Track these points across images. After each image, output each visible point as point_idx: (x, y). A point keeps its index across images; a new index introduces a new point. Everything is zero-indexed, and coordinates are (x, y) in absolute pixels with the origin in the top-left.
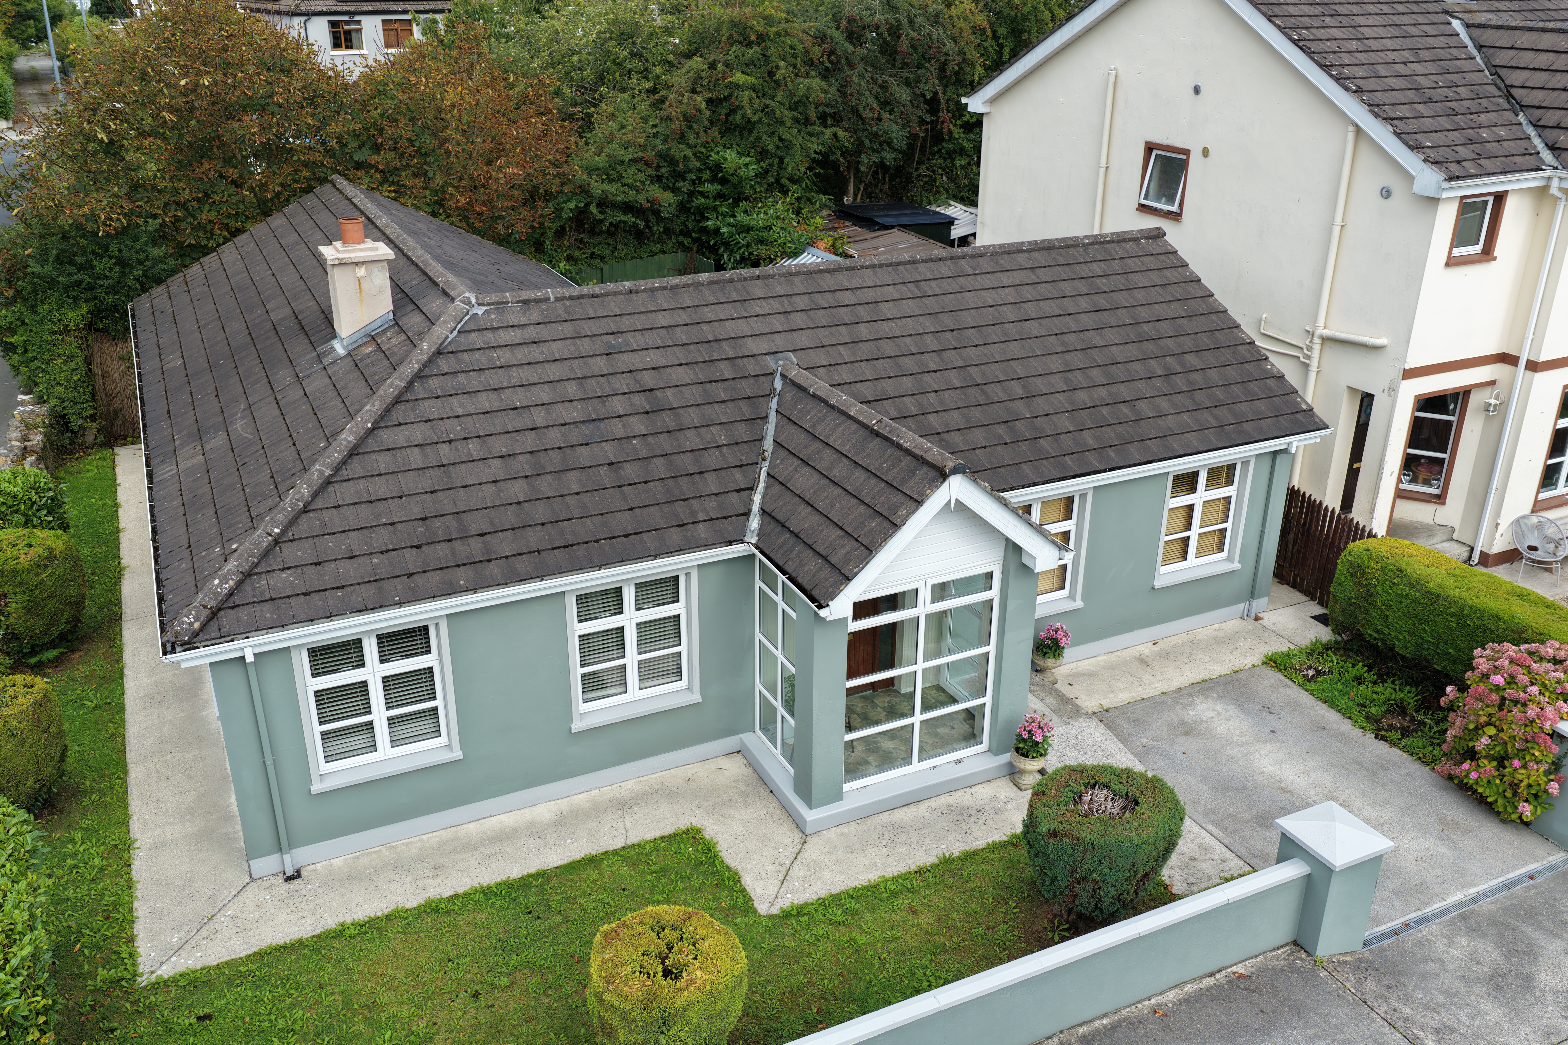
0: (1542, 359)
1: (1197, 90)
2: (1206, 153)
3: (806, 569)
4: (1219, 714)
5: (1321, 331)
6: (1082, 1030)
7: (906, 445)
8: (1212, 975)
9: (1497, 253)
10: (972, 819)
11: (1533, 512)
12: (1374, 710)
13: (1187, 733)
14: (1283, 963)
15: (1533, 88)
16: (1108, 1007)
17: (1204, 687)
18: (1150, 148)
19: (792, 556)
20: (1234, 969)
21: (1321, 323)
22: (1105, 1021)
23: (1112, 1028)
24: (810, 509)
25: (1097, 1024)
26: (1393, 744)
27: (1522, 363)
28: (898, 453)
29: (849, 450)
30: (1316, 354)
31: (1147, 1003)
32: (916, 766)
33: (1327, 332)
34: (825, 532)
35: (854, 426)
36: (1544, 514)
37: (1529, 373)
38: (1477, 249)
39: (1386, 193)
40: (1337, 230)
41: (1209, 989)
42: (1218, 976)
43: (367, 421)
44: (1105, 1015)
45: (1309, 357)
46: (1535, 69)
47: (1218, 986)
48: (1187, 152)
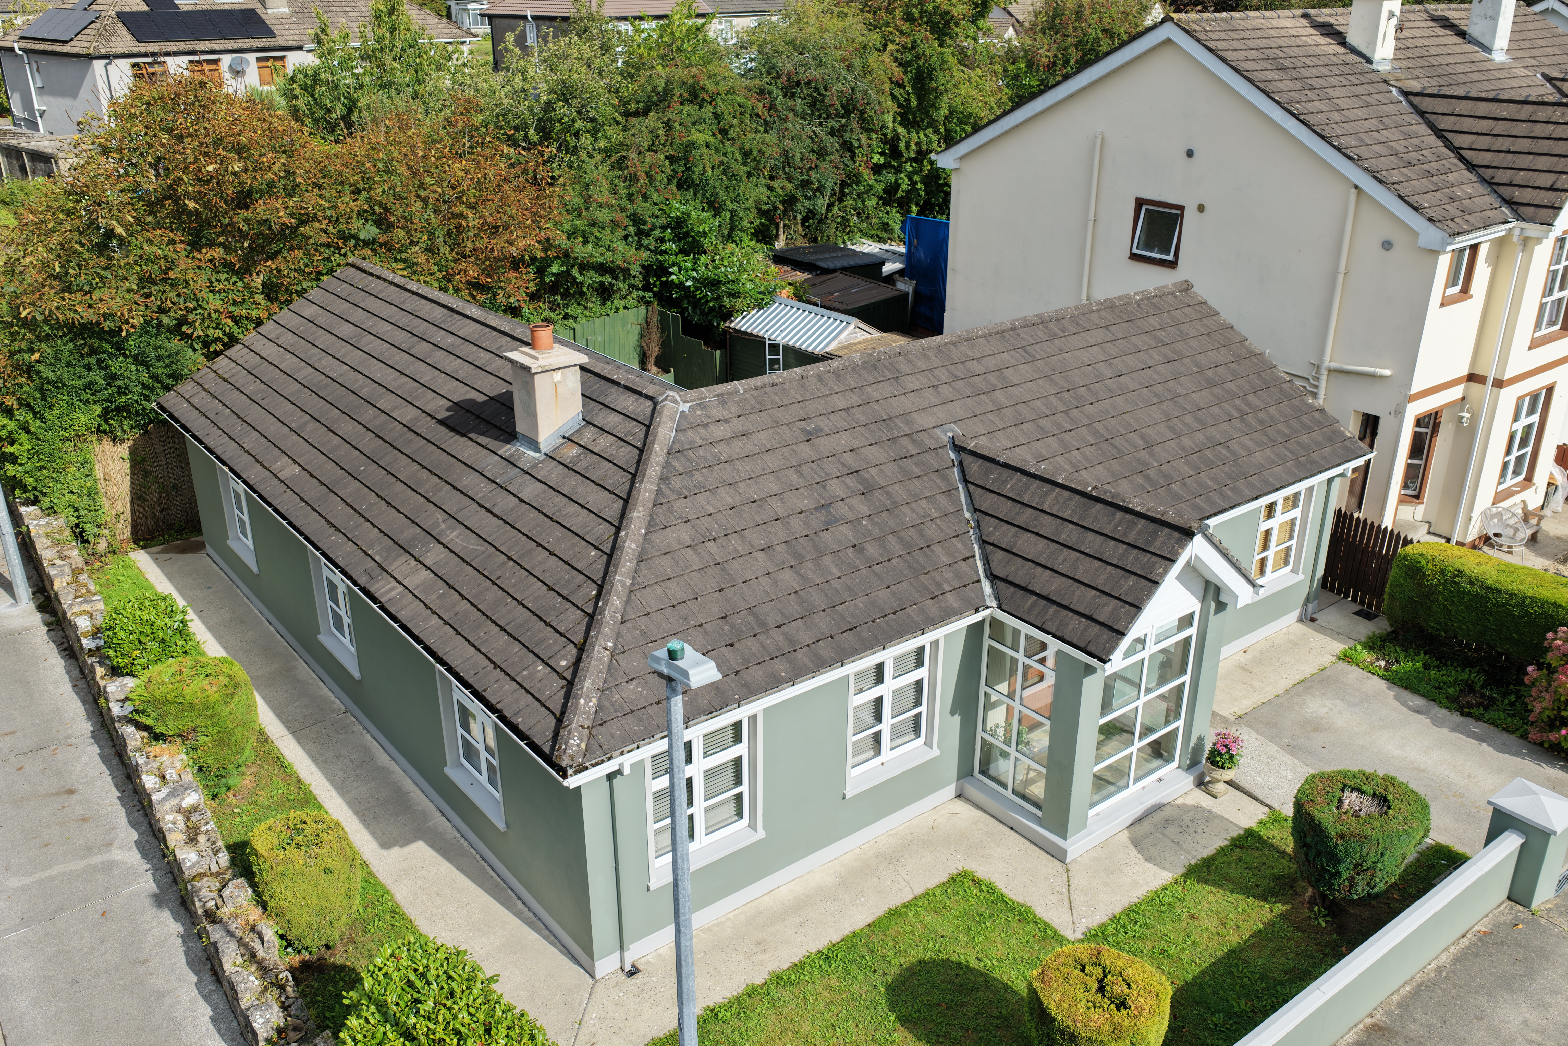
0: (1506, 378)
1: (1190, 154)
2: (1201, 208)
3: (1070, 628)
4: (1331, 709)
5: (1327, 363)
6: (1395, 998)
7: (1138, 509)
8: (1464, 936)
9: (1472, 291)
10: (1192, 830)
11: (1494, 504)
12: (1451, 691)
13: (1316, 729)
14: (1510, 917)
15: (1480, 150)
16: (1408, 977)
17: (1305, 685)
18: (1140, 203)
19: (1047, 617)
20: (1476, 928)
21: (1327, 357)
22: (1408, 988)
23: (1416, 993)
24: (1049, 572)
25: (1403, 991)
26: (1478, 719)
27: (1490, 382)
28: (1129, 517)
29: (1071, 515)
30: (1323, 384)
31: (1429, 967)
32: (1133, 789)
33: (1334, 365)
34: (1077, 593)
35: (1067, 493)
36: (1501, 504)
37: (1495, 389)
38: (1458, 288)
39: (1387, 245)
40: (1341, 277)
41: (1468, 948)
42: (1469, 936)
43: (640, 528)
44: (1406, 983)
45: (1316, 387)
46: (1477, 134)
47: (1472, 945)
48: (1182, 208)
